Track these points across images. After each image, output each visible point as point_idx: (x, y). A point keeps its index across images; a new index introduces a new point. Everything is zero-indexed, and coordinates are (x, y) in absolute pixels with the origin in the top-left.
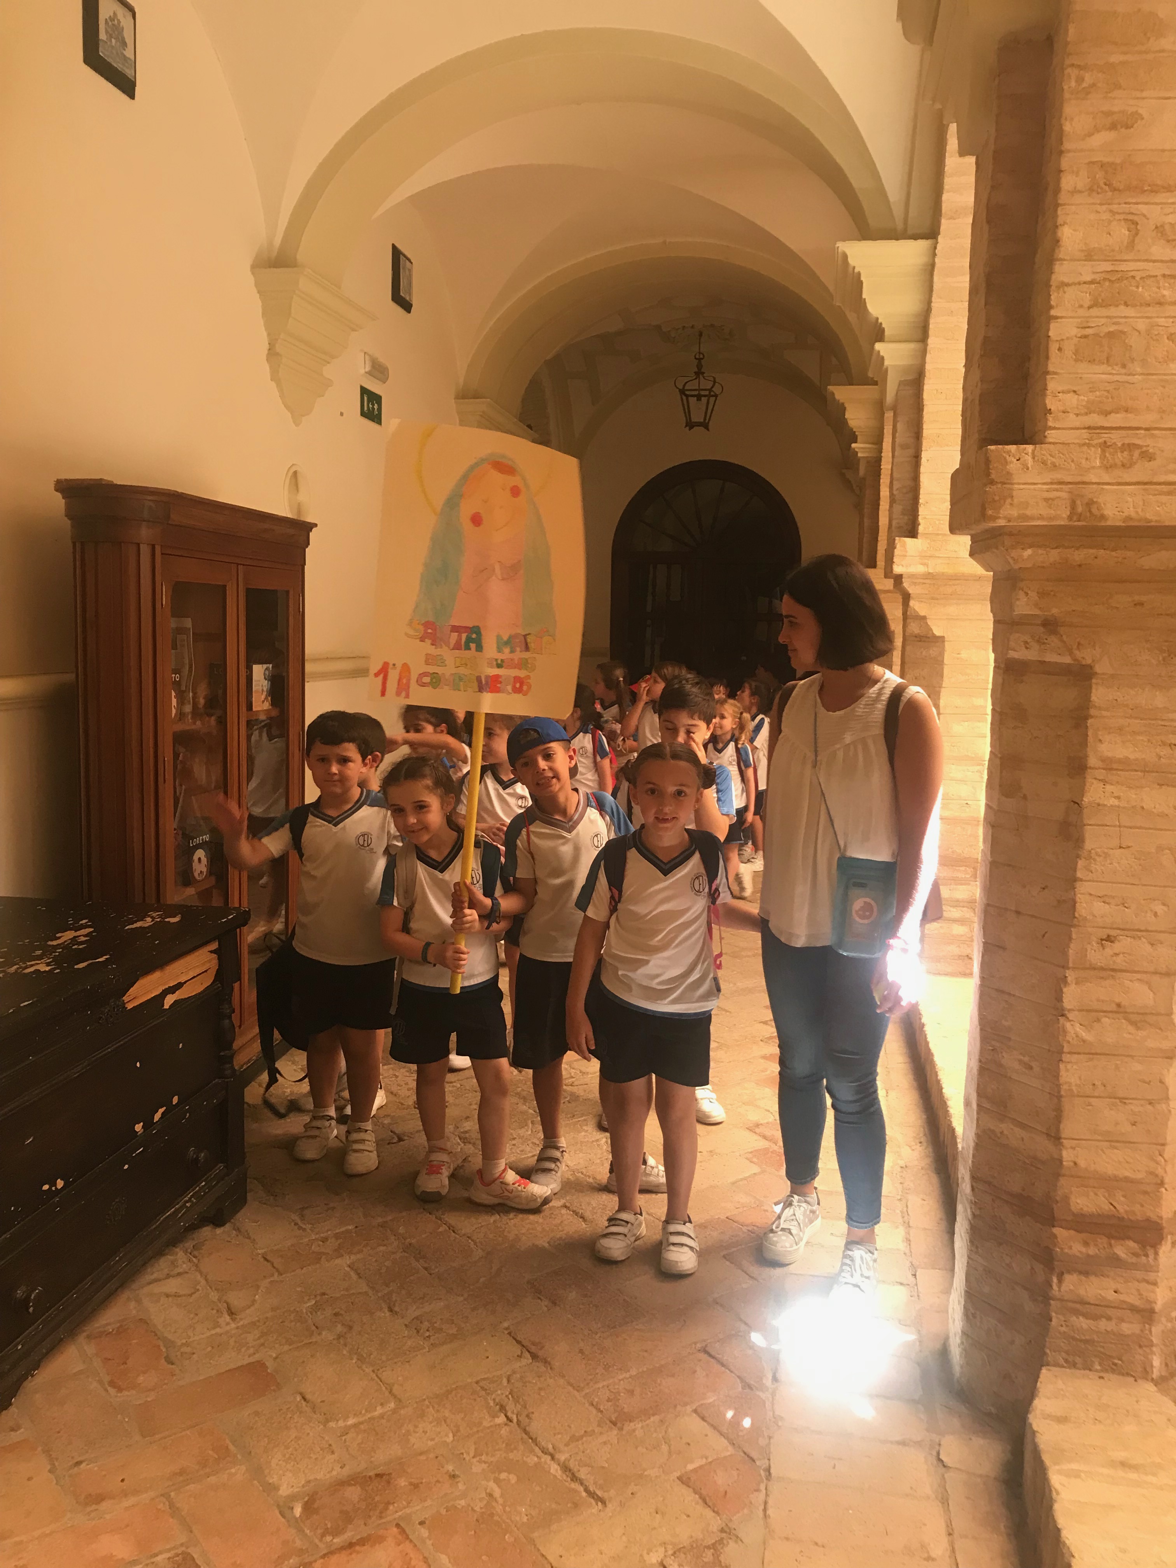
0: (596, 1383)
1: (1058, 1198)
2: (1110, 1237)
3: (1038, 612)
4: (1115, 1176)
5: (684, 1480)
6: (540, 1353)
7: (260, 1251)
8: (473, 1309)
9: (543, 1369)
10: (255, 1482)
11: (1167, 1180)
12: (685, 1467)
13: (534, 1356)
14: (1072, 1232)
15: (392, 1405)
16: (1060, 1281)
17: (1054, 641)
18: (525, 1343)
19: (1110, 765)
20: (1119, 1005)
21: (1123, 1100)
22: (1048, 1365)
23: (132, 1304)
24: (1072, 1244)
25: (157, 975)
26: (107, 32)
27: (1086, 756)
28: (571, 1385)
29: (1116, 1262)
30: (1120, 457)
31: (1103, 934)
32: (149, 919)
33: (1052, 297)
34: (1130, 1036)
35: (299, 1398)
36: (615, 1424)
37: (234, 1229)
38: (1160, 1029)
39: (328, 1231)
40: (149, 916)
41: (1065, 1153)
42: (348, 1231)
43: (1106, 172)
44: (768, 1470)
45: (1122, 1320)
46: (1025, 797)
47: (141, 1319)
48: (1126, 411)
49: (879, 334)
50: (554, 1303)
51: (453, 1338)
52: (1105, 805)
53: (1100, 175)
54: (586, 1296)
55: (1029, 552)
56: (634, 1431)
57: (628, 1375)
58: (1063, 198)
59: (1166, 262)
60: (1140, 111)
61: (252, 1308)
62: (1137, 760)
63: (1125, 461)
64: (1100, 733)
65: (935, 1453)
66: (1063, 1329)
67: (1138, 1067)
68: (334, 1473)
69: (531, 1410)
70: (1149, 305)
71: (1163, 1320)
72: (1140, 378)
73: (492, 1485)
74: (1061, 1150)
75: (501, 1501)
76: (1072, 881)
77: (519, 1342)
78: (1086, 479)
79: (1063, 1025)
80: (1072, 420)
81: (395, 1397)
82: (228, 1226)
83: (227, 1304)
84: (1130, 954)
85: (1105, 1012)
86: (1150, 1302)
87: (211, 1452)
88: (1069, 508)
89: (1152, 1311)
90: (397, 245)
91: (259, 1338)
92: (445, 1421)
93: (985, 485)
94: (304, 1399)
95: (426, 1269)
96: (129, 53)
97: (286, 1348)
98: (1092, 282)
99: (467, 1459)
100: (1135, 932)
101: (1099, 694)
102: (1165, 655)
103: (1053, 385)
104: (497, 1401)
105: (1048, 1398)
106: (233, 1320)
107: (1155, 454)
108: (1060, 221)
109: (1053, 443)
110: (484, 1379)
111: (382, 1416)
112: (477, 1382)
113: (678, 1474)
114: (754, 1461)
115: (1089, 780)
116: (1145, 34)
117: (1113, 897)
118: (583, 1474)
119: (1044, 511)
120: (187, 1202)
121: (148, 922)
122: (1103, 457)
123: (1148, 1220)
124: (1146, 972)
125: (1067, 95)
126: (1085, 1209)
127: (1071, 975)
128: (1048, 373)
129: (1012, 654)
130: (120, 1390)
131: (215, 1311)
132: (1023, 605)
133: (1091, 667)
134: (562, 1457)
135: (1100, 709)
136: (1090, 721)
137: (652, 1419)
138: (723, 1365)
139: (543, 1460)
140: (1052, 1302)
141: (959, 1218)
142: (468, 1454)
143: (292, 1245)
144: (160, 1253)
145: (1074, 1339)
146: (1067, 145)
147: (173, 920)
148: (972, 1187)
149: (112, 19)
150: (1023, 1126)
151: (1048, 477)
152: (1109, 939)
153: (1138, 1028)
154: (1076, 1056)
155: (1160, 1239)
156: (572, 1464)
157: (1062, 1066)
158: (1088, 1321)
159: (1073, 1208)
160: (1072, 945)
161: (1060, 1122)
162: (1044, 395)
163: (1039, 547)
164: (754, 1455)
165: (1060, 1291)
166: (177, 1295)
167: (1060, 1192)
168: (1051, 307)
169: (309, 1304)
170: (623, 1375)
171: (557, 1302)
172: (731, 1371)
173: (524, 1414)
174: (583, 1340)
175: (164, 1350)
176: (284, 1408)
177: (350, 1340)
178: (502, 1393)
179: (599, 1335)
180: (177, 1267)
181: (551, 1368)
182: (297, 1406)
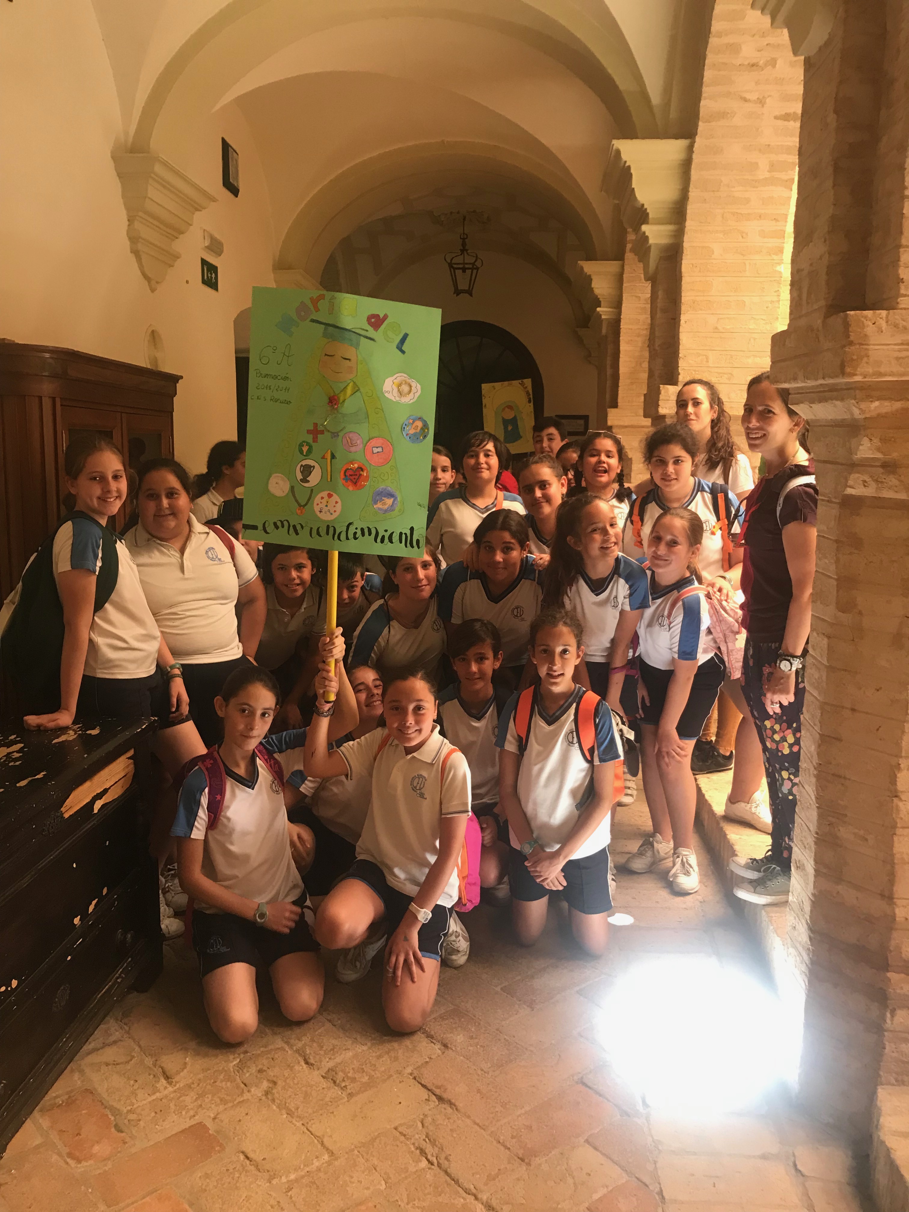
0: (498, 1121)
1: (892, 948)
3: (879, 456)
5: (592, 1210)
6: (445, 1096)
8: (379, 1057)
9: (449, 1110)
12: (591, 1197)
13: (440, 1099)
14: (903, 975)
15: (326, 1157)
16: (893, 1016)
17: (893, 480)
18: (430, 1086)
22: (882, 1084)
23: (76, 1076)
24: (902, 985)
25: (87, 784)
28: (478, 1125)
32: (73, 733)
35: (242, 1157)
36: (522, 1160)
37: (156, 994)
41: (897, 911)
44: (661, 1193)
46: (860, 613)
47: (86, 1089)
49: (644, 218)
50: (445, 1046)
51: (367, 1086)
54: (472, 1038)
55: (877, 403)
56: (540, 1165)
57: (523, 1111)
61: (185, 1071)
65: (791, 1164)
66: (895, 1055)
69: (449, 1153)
74: (893, 908)
76: (905, 684)
77: (424, 1086)
79: (897, 806)
81: (327, 1149)
82: (150, 992)
83: (162, 1068)
90: (226, 139)
91: (196, 1100)
92: (375, 1169)
94: (247, 1158)
97: (221, 1108)
99: (402, 1205)
104: (416, 1145)
105: (890, 1115)
106: (170, 1083)
109: (905, 309)
110: (401, 1125)
111: (319, 1169)
112: (396, 1129)
113: (586, 1205)
114: (646, 1185)
119: (896, 368)
120: (117, 978)
121: (71, 736)
127: (903, 764)
130: (79, 1161)
131: (152, 1076)
132: (867, 449)
134: (484, 1197)
137: (553, 1152)
138: (600, 1095)
139: (468, 1200)
140: (886, 1033)
142: (402, 1200)
145: (902, 1062)
147: (94, 732)
150: (857, 888)
151: (899, 339)
154: (906, 830)
156: (494, 1203)
157: (896, 838)
159: (904, 955)
160: (904, 738)
161: (892, 885)
162: (897, 266)
163: (886, 399)
164: (646, 1179)
165: (892, 1024)
166: (115, 1064)
167: (893, 943)
169: (235, 1063)
170: (519, 1112)
171: (449, 1045)
172: (608, 1100)
173: (443, 1156)
174: (478, 1080)
175: (113, 1118)
176: (231, 1168)
177: (276, 1095)
178: (419, 1137)
179: (490, 1074)
180: (111, 1035)
181: (457, 1109)
182: (242, 1165)
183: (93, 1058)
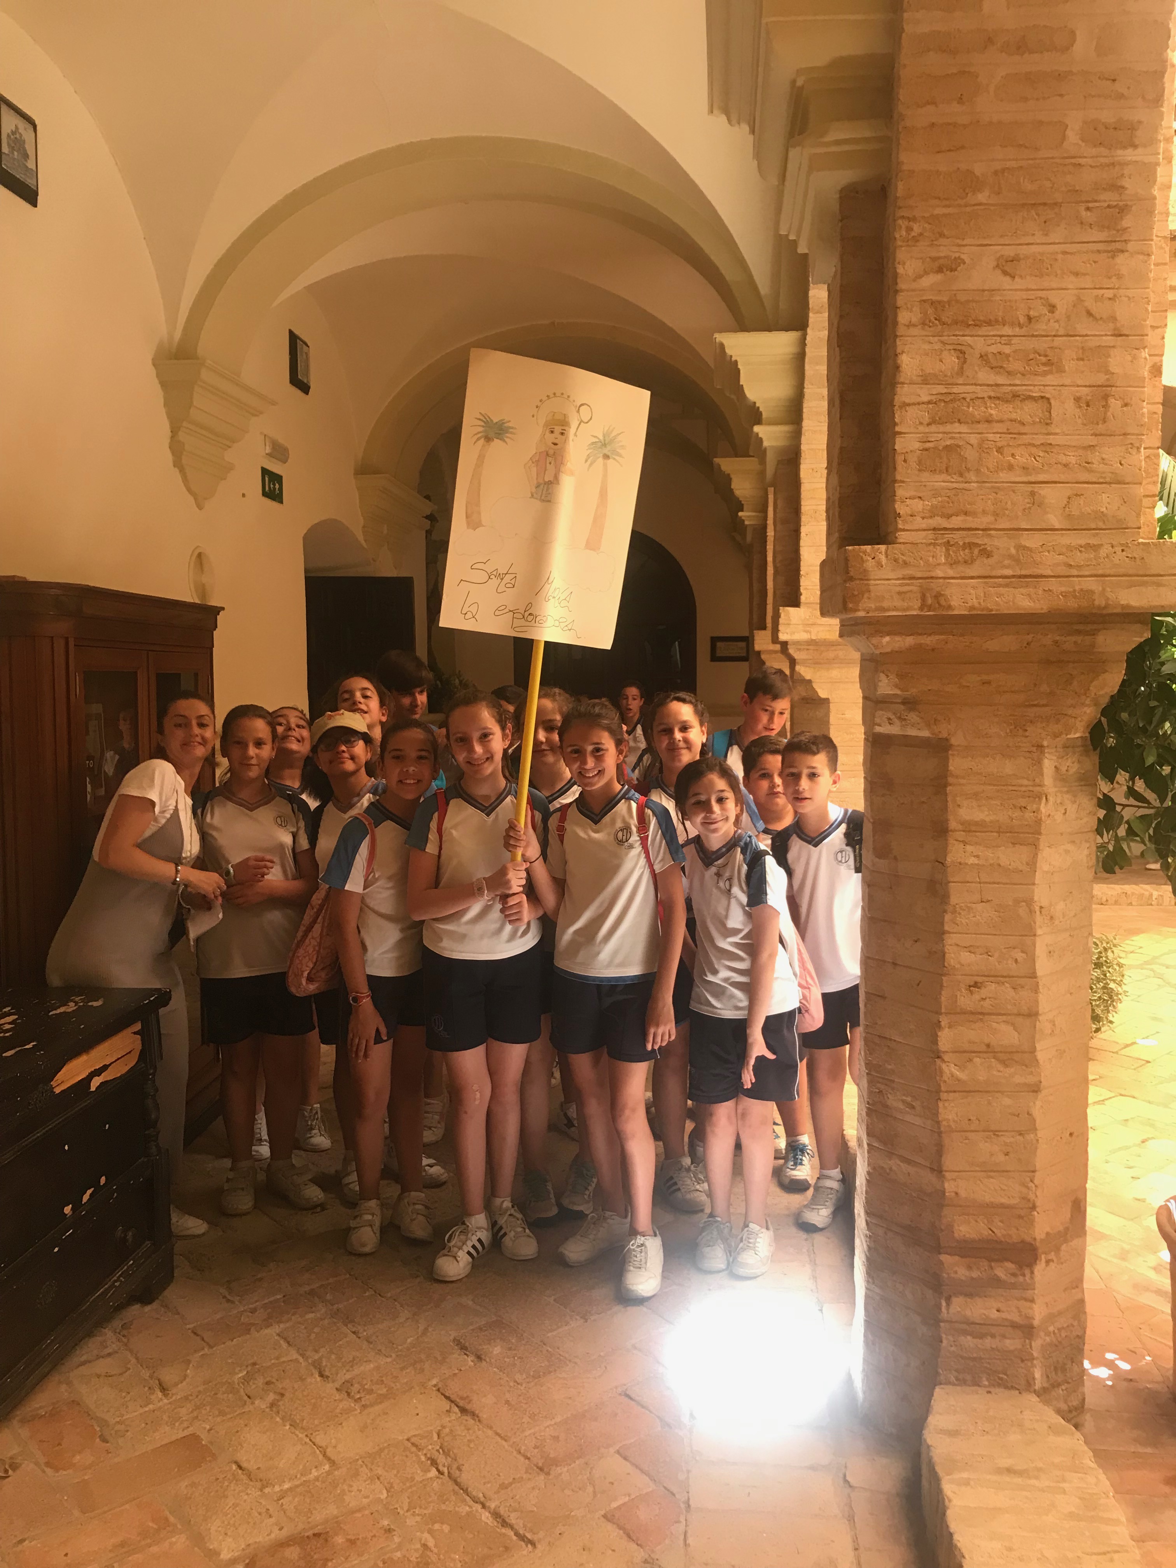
0: (523, 1431)
1: (943, 1227)
2: (990, 1260)
3: (899, 692)
4: (992, 1203)
5: (608, 1517)
6: (468, 1407)
7: (188, 1326)
8: (402, 1369)
9: (471, 1422)
10: (196, 1549)
11: (1038, 1204)
12: (609, 1505)
13: (463, 1410)
14: (957, 1258)
15: (327, 1467)
16: (948, 1305)
17: (913, 717)
18: (453, 1397)
19: (969, 827)
20: (988, 1046)
21: (996, 1133)
22: (941, 1384)
23: (63, 1387)
24: (956, 1268)
25: (84, 1058)
26: (9, 145)
27: (947, 820)
28: (500, 1435)
29: (997, 1282)
30: (963, 554)
31: (970, 980)
32: (72, 1004)
33: (896, 416)
34: (1000, 1074)
35: (234, 1467)
36: (541, 1469)
37: (162, 1306)
38: (1026, 1066)
39: (256, 1301)
40: (72, 1001)
41: (946, 1185)
42: (277, 1301)
43: (936, 309)
44: (687, 1502)
45: (1004, 1336)
46: (895, 858)
47: (73, 1401)
48: (966, 514)
49: (756, 416)
50: (479, 1358)
51: (382, 1398)
52: (967, 864)
53: (930, 311)
54: (510, 1349)
55: (887, 639)
56: (560, 1474)
57: (553, 1422)
58: (901, 330)
59: (992, 385)
60: (963, 256)
61: (184, 1383)
62: (991, 822)
63: (967, 558)
64: (958, 799)
65: (841, 1475)
66: (953, 1349)
67: (1007, 1101)
68: (273, 1536)
69: (461, 1462)
70: (979, 422)
71: (1042, 1334)
72: (975, 485)
73: (426, 1535)
74: (943, 1182)
75: (436, 1550)
76: (940, 934)
77: (447, 1398)
78: (933, 574)
79: (940, 1067)
80: (919, 522)
81: (329, 1459)
82: (155, 1305)
83: (159, 1380)
84: (995, 999)
85: (974, 1052)
86: (1027, 1317)
87: (151, 1524)
88: (920, 601)
89: (1032, 1327)
90: (293, 329)
91: (192, 1412)
92: (378, 1478)
93: (845, 581)
94: (240, 1467)
95: (354, 1333)
96: (31, 164)
97: (219, 1419)
98: (929, 402)
99: (401, 1512)
100: (998, 978)
101: (956, 764)
102: (1012, 727)
103: (900, 492)
104: (429, 1456)
105: (941, 1414)
106: (166, 1395)
107: (992, 551)
108: (899, 350)
109: (904, 543)
110: (415, 1436)
111: (317, 1479)
112: (408, 1440)
113: (603, 1513)
114: (674, 1495)
115: (951, 841)
116: (964, 191)
117: (978, 947)
118: (513, 1519)
119: (898, 603)
120: (116, 1281)
121: (71, 1007)
122: (947, 556)
123: (1023, 1241)
124: (1010, 1015)
125: (899, 243)
126: (967, 1236)
127: (944, 1022)
128: (895, 481)
129: (878, 729)
130: (57, 1470)
131: (147, 1388)
132: (886, 686)
133: (947, 740)
134: (493, 1505)
135: (957, 777)
136: (949, 788)
137: (577, 1462)
138: (643, 1407)
139: (474, 1509)
140: (942, 1324)
141: (857, 1252)
142: (402, 1508)
143: (222, 1318)
144: (90, 1334)
145: (962, 1357)
146: (901, 285)
147: (95, 1004)
148: (866, 1221)
149: (13, 133)
150: (908, 1162)
151: (900, 573)
152: (976, 985)
153: (1006, 1066)
154: (951, 1094)
155: (1035, 1259)
156: (502, 1511)
157: (941, 1104)
158: (975, 1341)
159: (956, 1235)
160: (943, 992)
161: (941, 1156)
162: (894, 501)
163: (895, 634)
164: (674, 1489)
165: (948, 1313)
166: (108, 1376)
167: (944, 1221)
168: (895, 424)
169: (240, 1375)
170: (549, 1423)
171: (483, 1357)
172: (650, 1412)
173: (455, 1466)
174: (509, 1391)
175: (98, 1429)
176: (221, 1476)
177: (283, 1408)
178: (432, 1448)
179: (524, 1385)
180: (107, 1347)
181: (479, 1421)
182: (233, 1474)
183: (83, 1370)
